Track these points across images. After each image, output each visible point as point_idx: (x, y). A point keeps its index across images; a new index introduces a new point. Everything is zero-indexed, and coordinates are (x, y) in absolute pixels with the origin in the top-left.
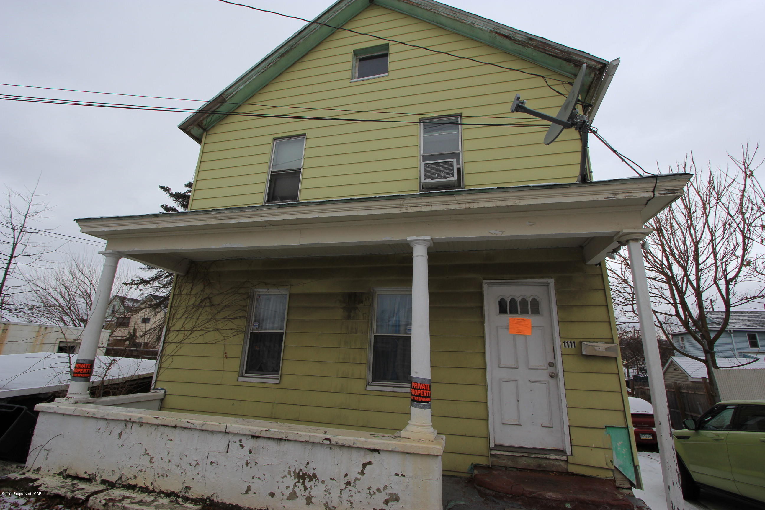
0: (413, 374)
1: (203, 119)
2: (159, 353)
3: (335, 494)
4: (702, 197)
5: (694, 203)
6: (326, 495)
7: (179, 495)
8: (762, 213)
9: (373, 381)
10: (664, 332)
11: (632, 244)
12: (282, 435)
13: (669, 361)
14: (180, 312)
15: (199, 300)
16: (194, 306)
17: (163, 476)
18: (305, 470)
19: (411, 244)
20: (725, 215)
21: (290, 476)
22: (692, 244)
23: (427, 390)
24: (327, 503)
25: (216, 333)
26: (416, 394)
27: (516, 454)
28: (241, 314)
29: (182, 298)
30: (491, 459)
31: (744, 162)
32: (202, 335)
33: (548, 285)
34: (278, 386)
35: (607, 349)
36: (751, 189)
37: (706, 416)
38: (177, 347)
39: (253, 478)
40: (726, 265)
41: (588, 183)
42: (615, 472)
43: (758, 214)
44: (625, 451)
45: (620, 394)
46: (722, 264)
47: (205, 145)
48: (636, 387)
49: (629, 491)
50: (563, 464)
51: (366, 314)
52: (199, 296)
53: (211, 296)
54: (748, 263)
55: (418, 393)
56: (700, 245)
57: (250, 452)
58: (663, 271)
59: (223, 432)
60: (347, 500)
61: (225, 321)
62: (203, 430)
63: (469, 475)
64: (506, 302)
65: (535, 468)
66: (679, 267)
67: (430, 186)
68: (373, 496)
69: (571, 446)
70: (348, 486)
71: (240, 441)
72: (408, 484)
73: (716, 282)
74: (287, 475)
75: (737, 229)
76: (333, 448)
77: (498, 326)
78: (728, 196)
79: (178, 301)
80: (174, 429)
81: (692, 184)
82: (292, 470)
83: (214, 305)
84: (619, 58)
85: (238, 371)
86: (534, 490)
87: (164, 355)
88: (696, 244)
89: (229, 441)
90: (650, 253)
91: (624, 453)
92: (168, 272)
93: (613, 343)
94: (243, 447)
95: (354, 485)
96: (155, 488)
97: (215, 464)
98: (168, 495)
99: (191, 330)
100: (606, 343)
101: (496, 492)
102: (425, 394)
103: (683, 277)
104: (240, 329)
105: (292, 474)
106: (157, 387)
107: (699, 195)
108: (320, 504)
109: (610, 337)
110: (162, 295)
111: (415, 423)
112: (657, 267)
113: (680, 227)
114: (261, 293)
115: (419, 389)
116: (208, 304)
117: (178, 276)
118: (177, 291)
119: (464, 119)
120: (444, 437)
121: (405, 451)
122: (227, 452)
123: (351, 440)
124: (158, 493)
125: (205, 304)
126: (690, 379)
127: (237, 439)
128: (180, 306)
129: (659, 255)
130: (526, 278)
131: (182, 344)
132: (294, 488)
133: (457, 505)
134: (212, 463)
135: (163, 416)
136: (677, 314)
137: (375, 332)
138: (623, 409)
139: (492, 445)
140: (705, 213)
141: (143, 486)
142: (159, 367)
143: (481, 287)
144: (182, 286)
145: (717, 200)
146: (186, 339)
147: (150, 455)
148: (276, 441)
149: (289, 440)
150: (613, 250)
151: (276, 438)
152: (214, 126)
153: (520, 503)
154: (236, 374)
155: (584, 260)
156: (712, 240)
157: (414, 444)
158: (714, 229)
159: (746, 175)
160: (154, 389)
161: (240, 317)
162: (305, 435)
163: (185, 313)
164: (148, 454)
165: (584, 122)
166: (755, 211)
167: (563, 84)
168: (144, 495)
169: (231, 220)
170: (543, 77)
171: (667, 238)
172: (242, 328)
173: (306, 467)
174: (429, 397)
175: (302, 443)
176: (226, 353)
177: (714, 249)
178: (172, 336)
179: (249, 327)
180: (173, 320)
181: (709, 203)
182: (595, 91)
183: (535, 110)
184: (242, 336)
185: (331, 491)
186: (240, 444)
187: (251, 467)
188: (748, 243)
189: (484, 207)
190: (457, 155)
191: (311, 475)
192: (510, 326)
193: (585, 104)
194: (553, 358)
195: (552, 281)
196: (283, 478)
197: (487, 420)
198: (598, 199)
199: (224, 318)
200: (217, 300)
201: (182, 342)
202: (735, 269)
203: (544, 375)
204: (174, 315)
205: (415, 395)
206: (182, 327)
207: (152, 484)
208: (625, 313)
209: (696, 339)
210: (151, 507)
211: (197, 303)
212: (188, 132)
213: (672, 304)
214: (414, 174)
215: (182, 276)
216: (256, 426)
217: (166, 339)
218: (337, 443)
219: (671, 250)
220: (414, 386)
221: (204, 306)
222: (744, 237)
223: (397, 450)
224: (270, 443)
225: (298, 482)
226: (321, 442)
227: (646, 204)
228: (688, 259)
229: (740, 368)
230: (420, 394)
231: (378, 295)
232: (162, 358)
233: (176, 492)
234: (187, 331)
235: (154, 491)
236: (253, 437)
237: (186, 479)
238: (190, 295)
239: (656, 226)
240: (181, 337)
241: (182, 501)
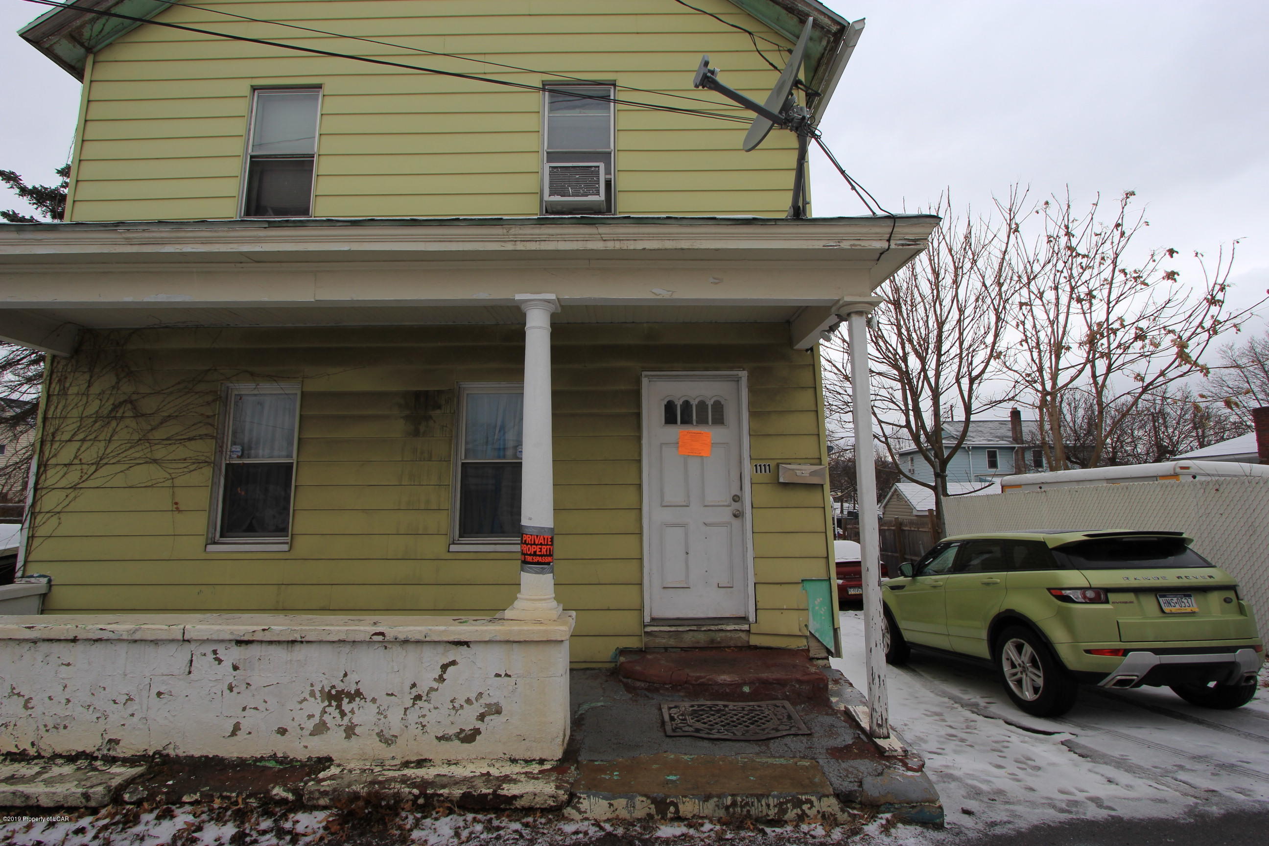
0: (524, 522)
1: (82, 26)
2: (27, 509)
3: (394, 719)
4: (955, 257)
5: (944, 267)
6: (379, 720)
7: (95, 755)
8: (1022, 285)
9: (460, 536)
10: (890, 449)
11: (855, 319)
12: (295, 635)
13: (892, 490)
14: (68, 428)
15: (108, 406)
16: (98, 417)
17: (57, 728)
18: (340, 686)
19: (523, 307)
20: (979, 285)
21: (313, 699)
22: (936, 326)
23: (547, 545)
24: (382, 731)
25: (153, 467)
26: (529, 553)
27: (680, 629)
28: (203, 431)
29: (68, 402)
30: (645, 639)
31: (1010, 210)
32: (121, 472)
33: (738, 380)
34: (287, 556)
35: (812, 474)
36: (1014, 249)
37: (926, 558)
38: (67, 496)
39: (244, 709)
40: (972, 357)
41: (802, 219)
42: (810, 639)
43: (1017, 288)
44: (824, 611)
45: (824, 534)
46: (967, 355)
47: (94, 84)
48: (849, 526)
49: (826, 661)
50: (743, 636)
51: (446, 426)
52: (108, 399)
53: (135, 397)
54: (998, 356)
55: (532, 550)
56: (946, 327)
57: (235, 668)
58: (896, 364)
59: (178, 640)
60: (417, 723)
61: (170, 444)
62: (135, 641)
63: (613, 665)
64: (676, 406)
65: (706, 646)
66: (917, 359)
67: (559, 208)
68: (459, 712)
69: (756, 610)
70: (418, 702)
71: (215, 652)
72: (516, 686)
73: (958, 381)
74: (308, 697)
75: (991, 306)
76: (389, 646)
77: (662, 444)
78: (985, 258)
79: (60, 407)
80: (73, 644)
81: (944, 238)
82: (317, 689)
83: (143, 415)
84: (864, 19)
85: (205, 534)
86: (702, 674)
87: (40, 512)
88: (941, 325)
89: (192, 655)
90: (882, 337)
91: (822, 613)
92: (37, 353)
93: (821, 464)
94: (220, 661)
95: (428, 699)
96: (40, 751)
97: (166, 696)
98: (71, 759)
99: (97, 463)
100: (811, 464)
101: (649, 683)
102: (544, 551)
103: (919, 374)
104: (203, 458)
105: (318, 694)
106: (28, 573)
107: (951, 254)
108: (370, 735)
109: (817, 456)
110: (26, 398)
111: (528, 597)
112: (889, 358)
113: (923, 301)
114: (242, 393)
115: (534, 544)
116: (129, 414)
117: (54, 357)
118: (56, 388)
119: (620, 93)
120: (574, 613)
121: (511, 639)
122: (190, 672)
123: (420, 632)
124: (49, 758)
125: (124, 413)
126: (915, 513)
127: (208, 649)
128: (65, 417)
129: (893, 340)
130: (707, 369)
131: (78, 491)
132: (321, 716)
133: (592, 708)
134: (159, 694)
135: (45, 623)
136: (908, 425)
137: (463, 457)
138: (826, 556)
139: (647, 619)
140: (956, 282)
141: (15, 750)
142: (30, 535)
143: (638, 382)
144: (66, 378)
145: (972, 264)
146: (86, 480)
147: (23, 696)
148: (285, 646)
149: (308, 642)
150: (830, 327)
151: (284, 641)
152: (110, 44)
153: (682, 694)
154: (202, 540)
155: (790, 342)
156: (959, 321)
157: (525, 628)
158: (963, 305)
159: (1010, 229)
160: (23, 577)
161: (201, 437)
162: (339, 631)
163: (78, 430)
164: (19, 694)
165: (804, 118)
166: (1014, 282)
167: (779, 51)
168: (16, 765)
169: (164, 246)
170: (750, 33)
171: (905, 316)
172: (207, 457)
173: (342, 681)
174: (551, 555)
175: (334, 645)
176: (176, 503)
177: (961, 334)
178: (52, 477)
179: (222, 453)
180: (52, 445)
181: (962, 267)
182: (825, 70)
183: (736, 92)
184: (207, 471)
185: (387, 713)
186: (215, 656)
187: (239, 693)
188: (1002, 327)
189: (644, 249)
190: (605, 157)
191: (353, 692)
192: (680, 443)
193: (810, 91)
194: (739, 489)
195: (744, 374)
196: (301, 702)
197: (641, 584)
198: (814, 247)
199: (167, 439)
200: (149, 405)
201: (79, 486)
202: (982, 362)
203: (726, 515)
204: (53, 434)
205: (527, 554)
206: (76, 457)
207: (33, 744)
208: (843, 423)
209: (927, 459)
210: (35, 784)
211: (105, 411)
212: (47, 49)
213: (902, 410)
214: (530, 184)
215: (65, 358)
216: (243, 625)
217: (40, 482)
218: (396, 639)
219: (909, 335)
220: (525, 541)
221: (122, 417)
222: (998, 318)
223: (498, 639)
224: (273, 649)
225: (330, 705)
226: (368, 639)
227: (878, 260)
228: (928, 347)
229: (973, 494)
230: (535, 552)
231: (468, 394)
232: (35, 519)
233: (88, 751)
234: (88, 464)
235: (39, 756)
236: (239, 642)
237: (108, 727)
238: (88, 396)
239: (894, 297)
240: (74, 476)
241: (104, 764)
